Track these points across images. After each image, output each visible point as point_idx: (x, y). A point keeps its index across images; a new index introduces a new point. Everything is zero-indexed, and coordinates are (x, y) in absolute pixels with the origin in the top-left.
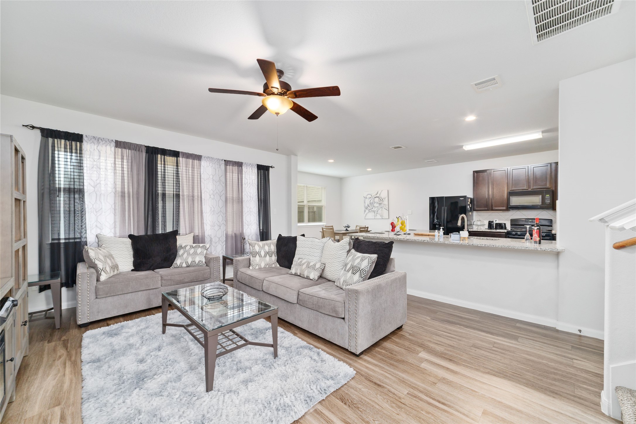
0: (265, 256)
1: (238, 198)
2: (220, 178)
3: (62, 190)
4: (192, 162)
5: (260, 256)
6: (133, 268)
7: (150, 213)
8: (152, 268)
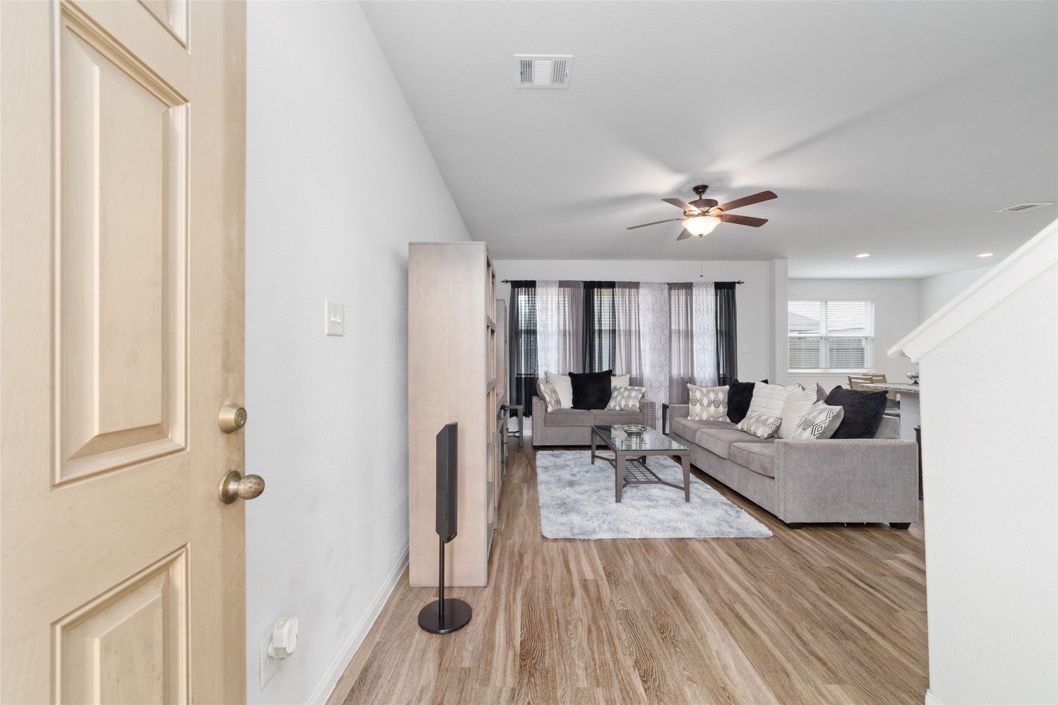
0: (709, 405)
1: (686, 331)
2: (662, 306)
3: (523, 331)
4: (629, 292)
5: (702, 405)
6: (573, 406)
7: (588, 351)
8: (588, 408)
